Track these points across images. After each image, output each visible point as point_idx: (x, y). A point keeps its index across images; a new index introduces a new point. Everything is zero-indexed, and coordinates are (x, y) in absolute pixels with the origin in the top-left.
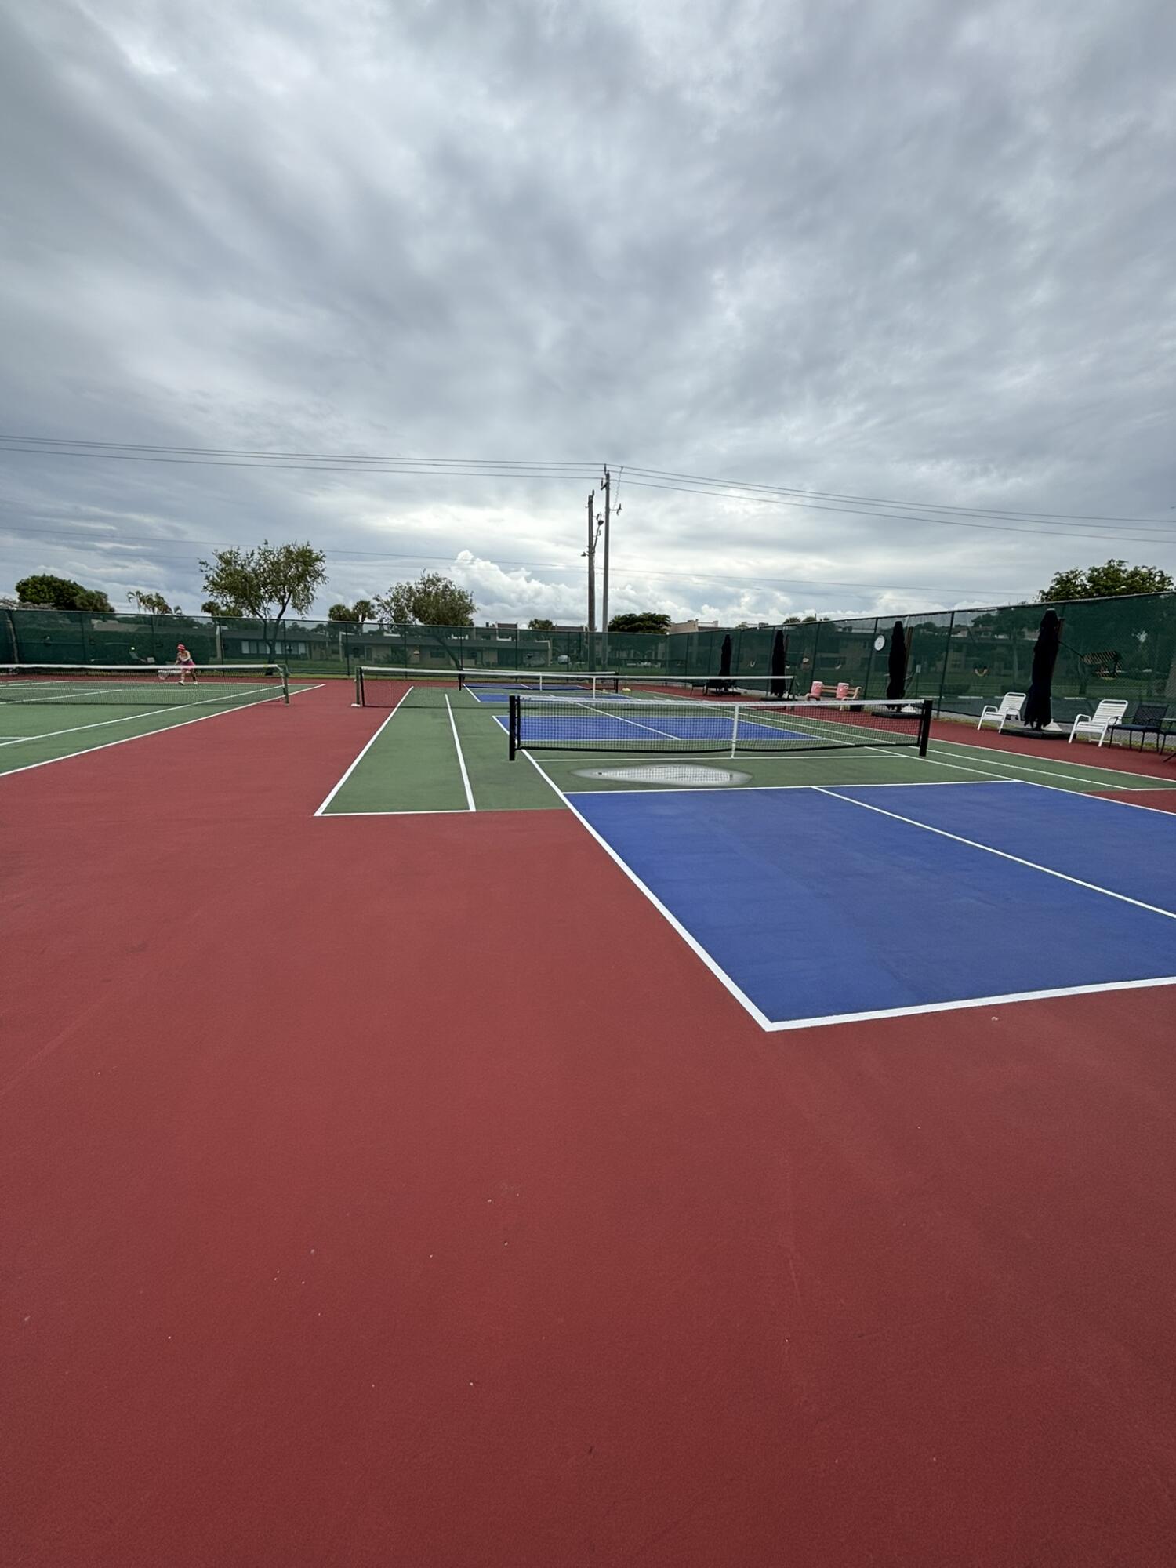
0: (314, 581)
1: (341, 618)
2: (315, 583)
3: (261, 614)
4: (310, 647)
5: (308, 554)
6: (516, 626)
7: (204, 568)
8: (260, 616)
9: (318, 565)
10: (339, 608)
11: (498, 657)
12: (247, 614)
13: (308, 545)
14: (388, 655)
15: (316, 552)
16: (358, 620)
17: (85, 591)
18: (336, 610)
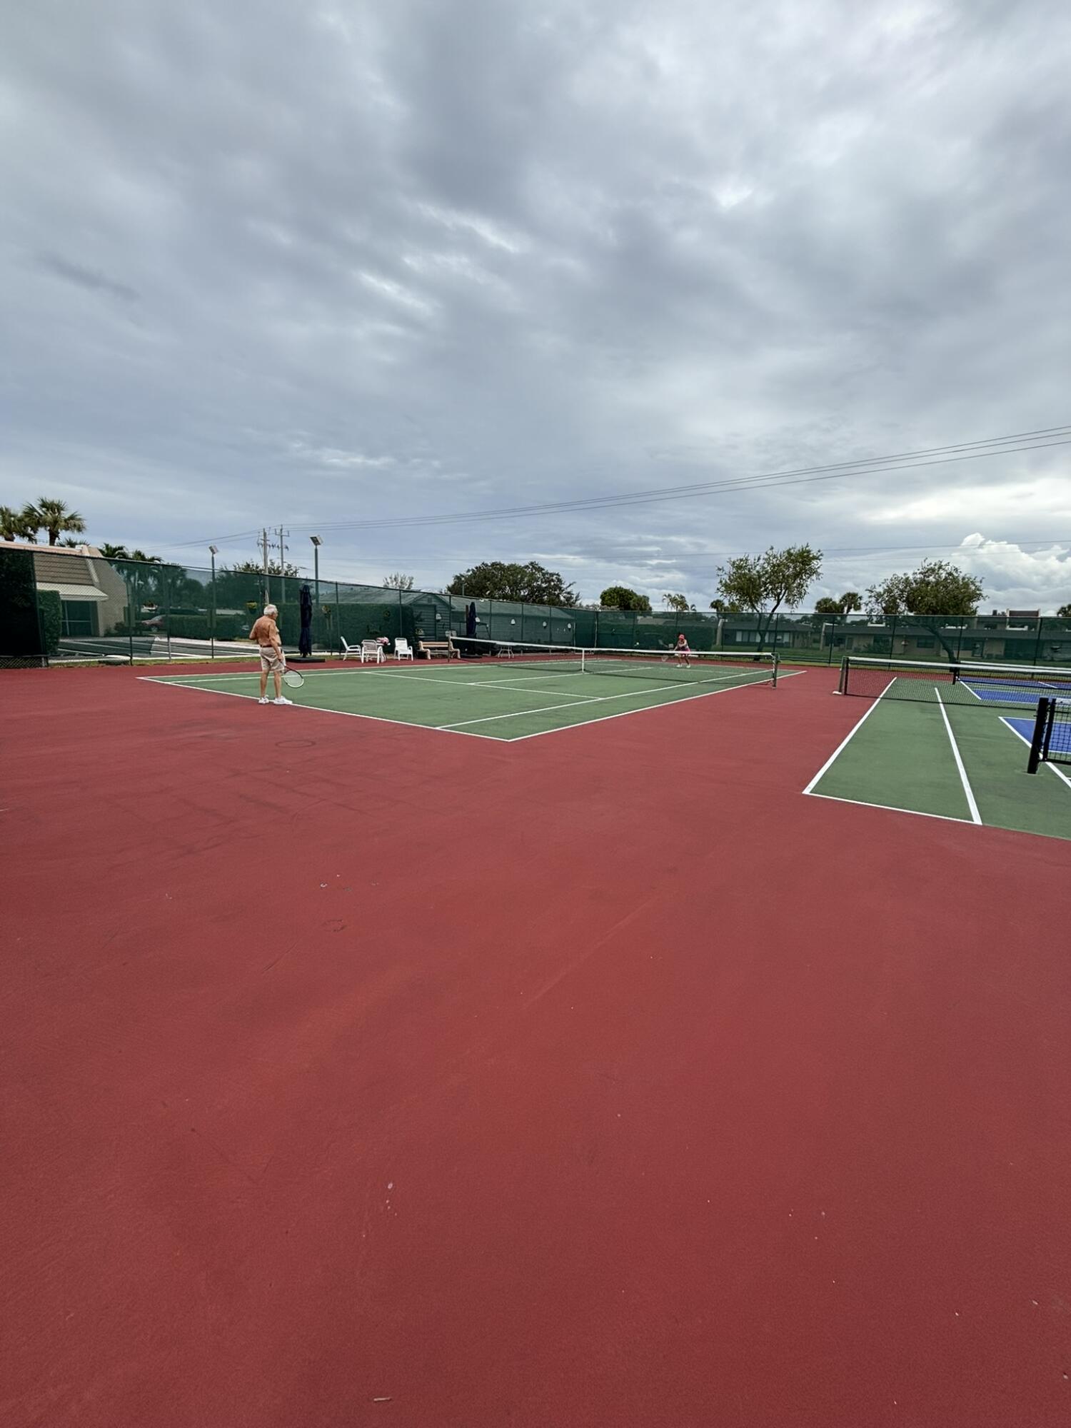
0: (808, 578)
1: (827, 610)
2: (809, 580)
3: (759, 609)
4: (794, 637)
5: (805, 554)
6: (1037, 613)
7: (720, 573)
8: (757, 610)
9: (815, 563)
10: (826, 601)
11: (1005, 650)
12: (746, 609)
13: (807, 546)
14: (869, 645)
15: (814, 553)
16: (842, 612)
17: (636, 596)
18: (823, 603)
